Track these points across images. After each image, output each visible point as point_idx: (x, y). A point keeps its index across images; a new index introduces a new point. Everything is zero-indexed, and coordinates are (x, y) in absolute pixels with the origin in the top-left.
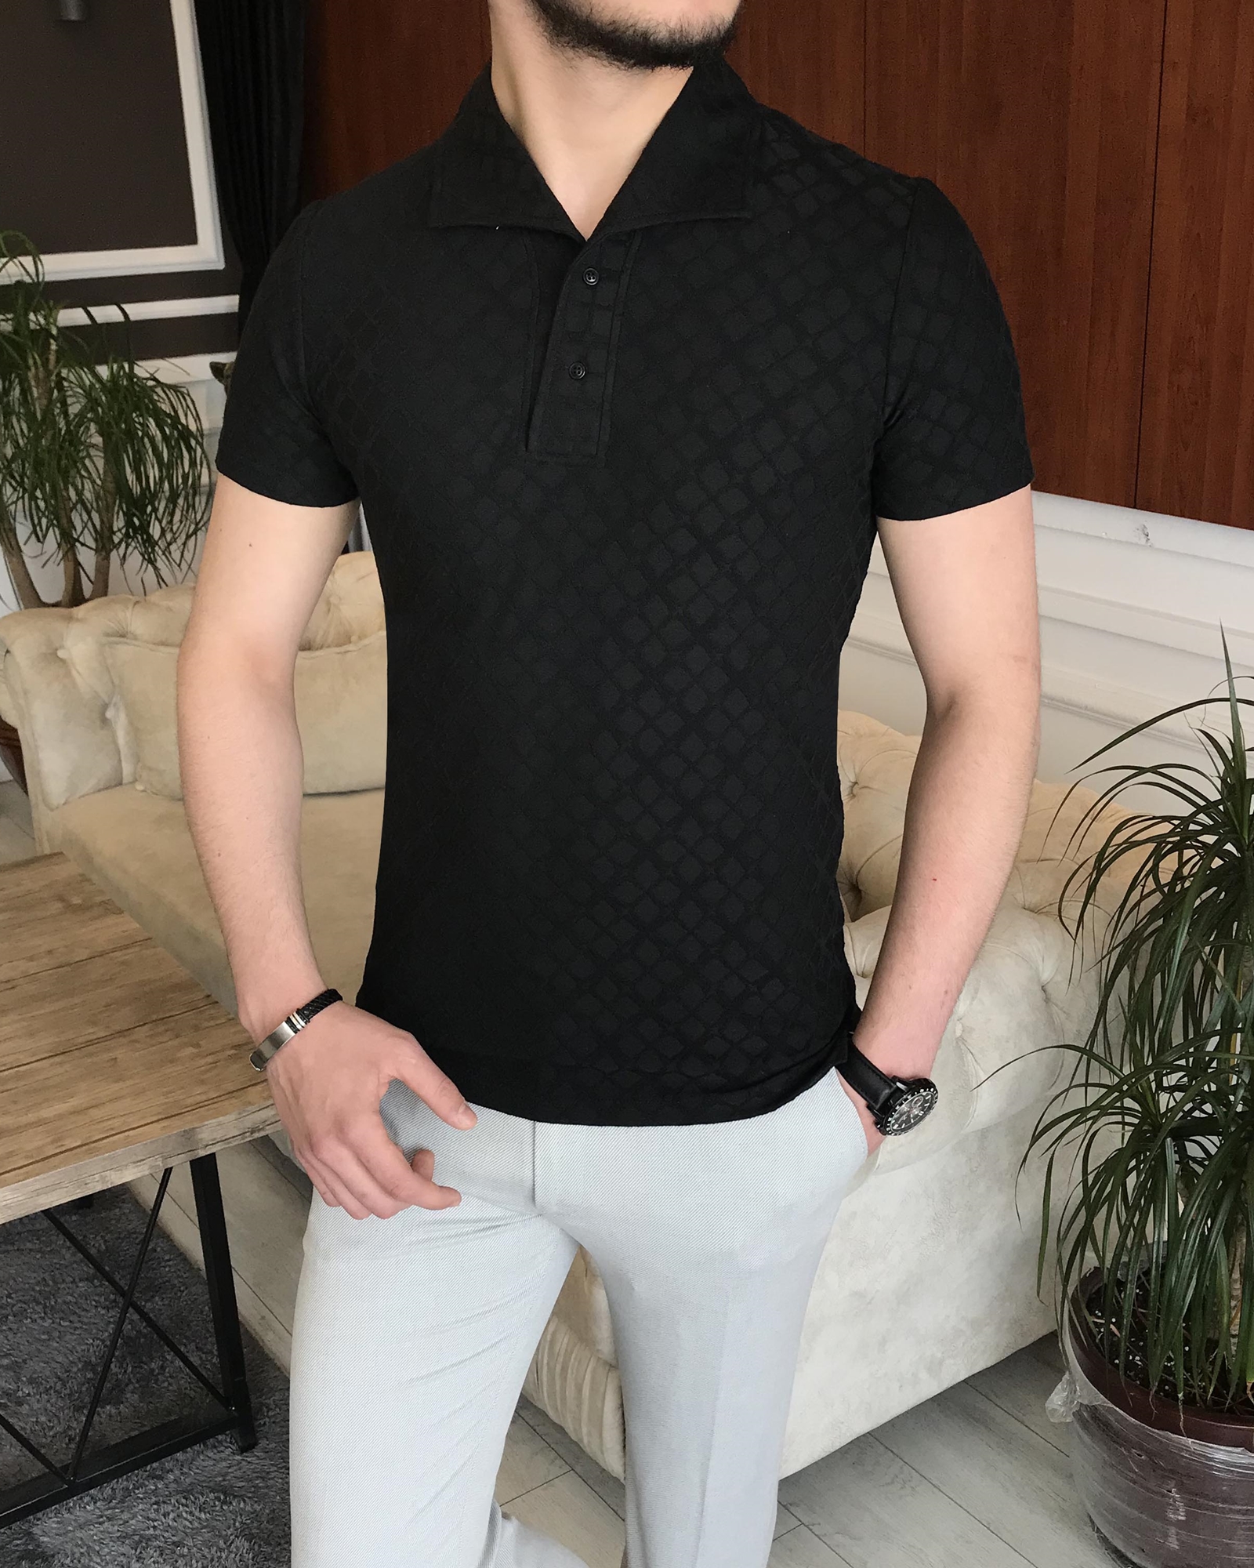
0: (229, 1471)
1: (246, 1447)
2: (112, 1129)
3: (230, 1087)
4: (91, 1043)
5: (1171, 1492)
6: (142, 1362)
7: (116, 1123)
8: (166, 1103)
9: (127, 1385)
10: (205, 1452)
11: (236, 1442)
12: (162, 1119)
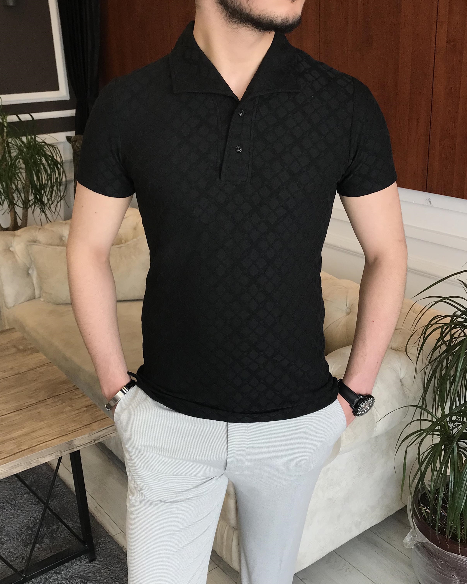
0: (86, 570)
1: (92, 560)
2: (40, 441)
3: (85, 423)
4: (30, 405)
5: (454, 576)
6: (50, 527)
7: (42, 439)
8: (60, 430)
9: (45, 535)
10: (76, 562)
11: (88, 558)
12: (59, 437)
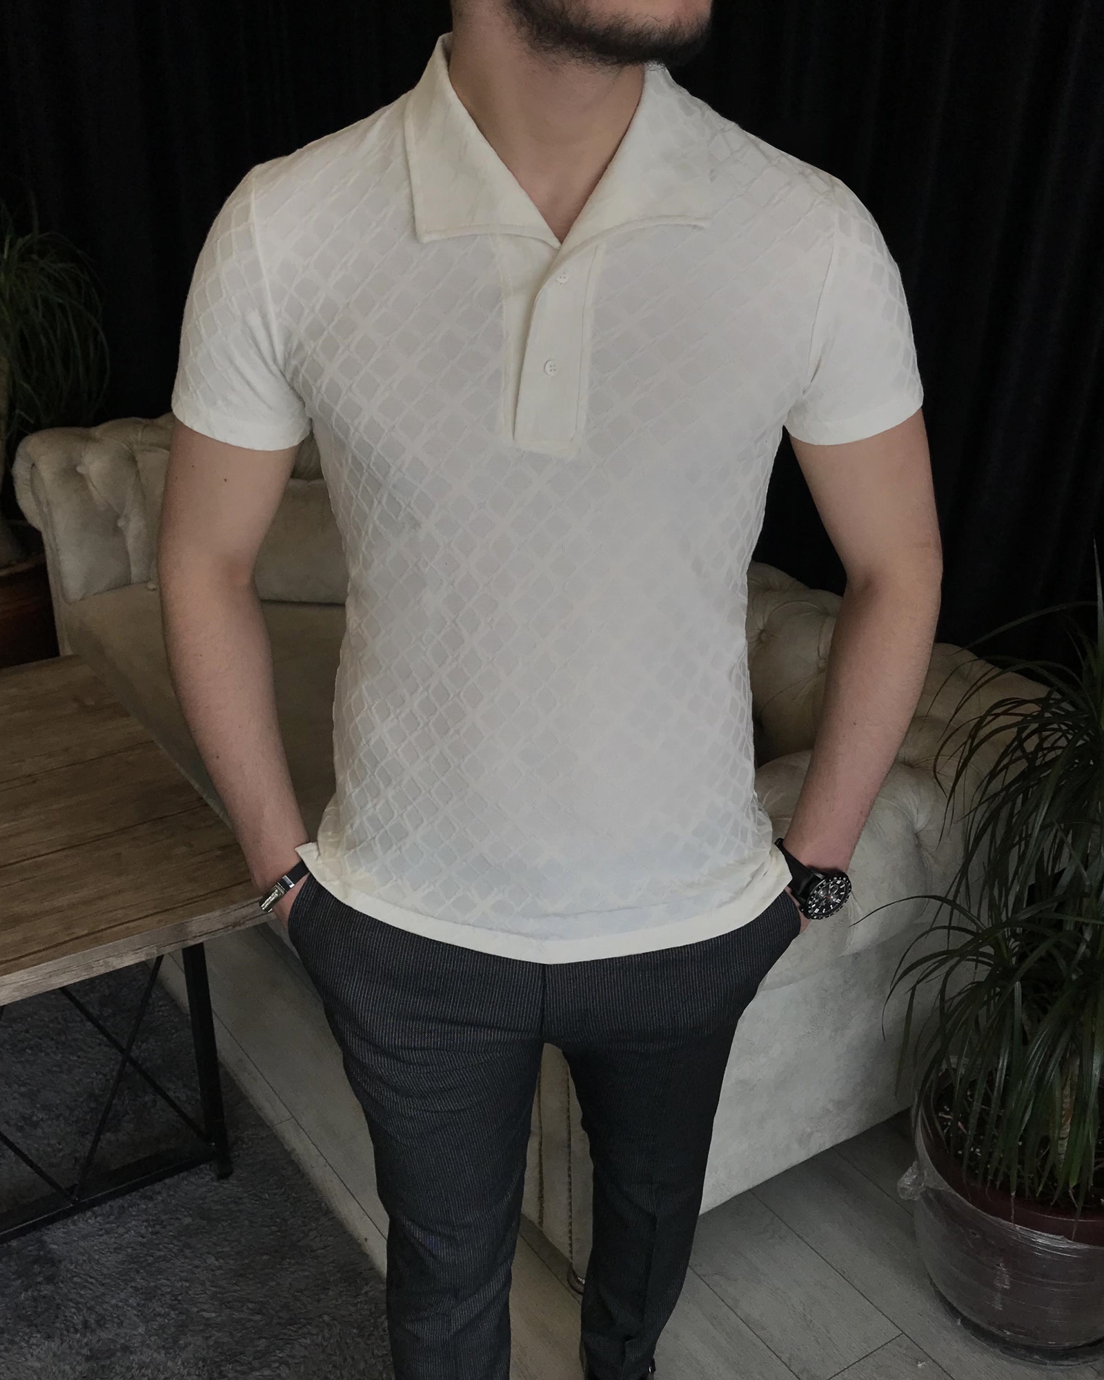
0: (209, 1195)
1: (223, 1176)
2: (116, 920)
3: (217, 885)
4: (100, 837)
5: (999, 1265)
6: (138, 1096)
7: (120, 914)
8: (161, 898)
9: (124, 1115)
10: (188, 1178)
11: (215, 1170)
12: (157, 913)
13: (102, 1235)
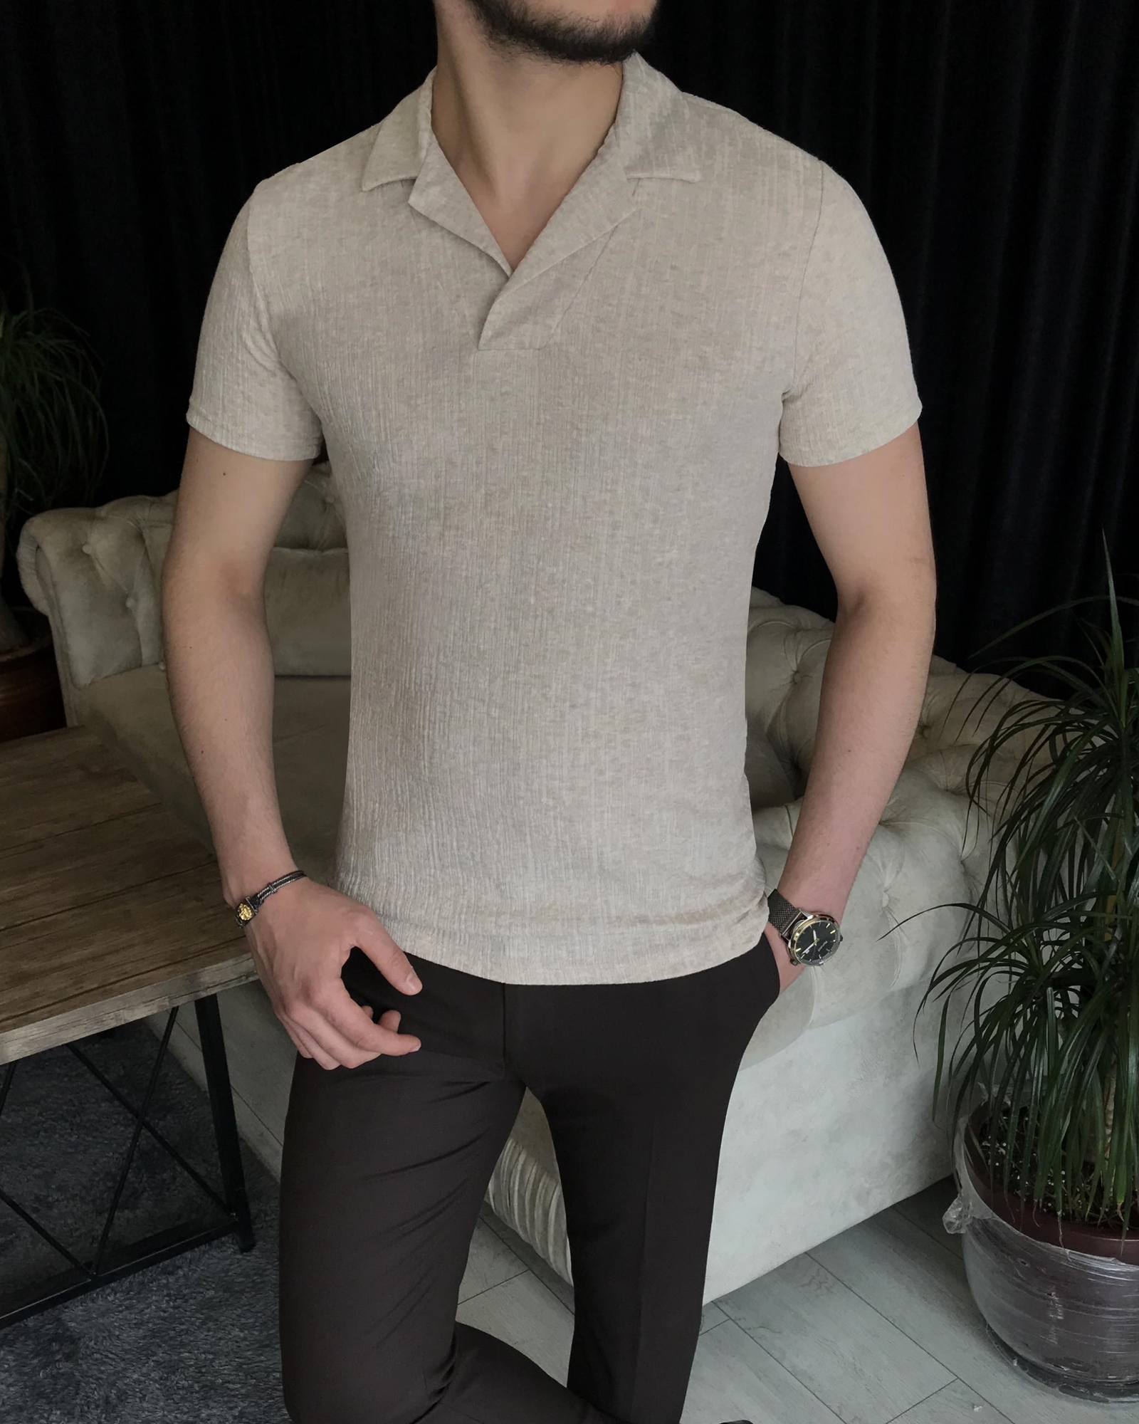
0: (232, 1268)
1: (246, 1248)
2: (126, 973)
3: (228, 936)
4: (109, 896)
6: (156, 1173)
7: (128, 968)
8: (172, 951)
9: (142, 1192)
10: (210, 1252)
11: (237, 1243)
12: (169, 964)
13: (121, 1312)
